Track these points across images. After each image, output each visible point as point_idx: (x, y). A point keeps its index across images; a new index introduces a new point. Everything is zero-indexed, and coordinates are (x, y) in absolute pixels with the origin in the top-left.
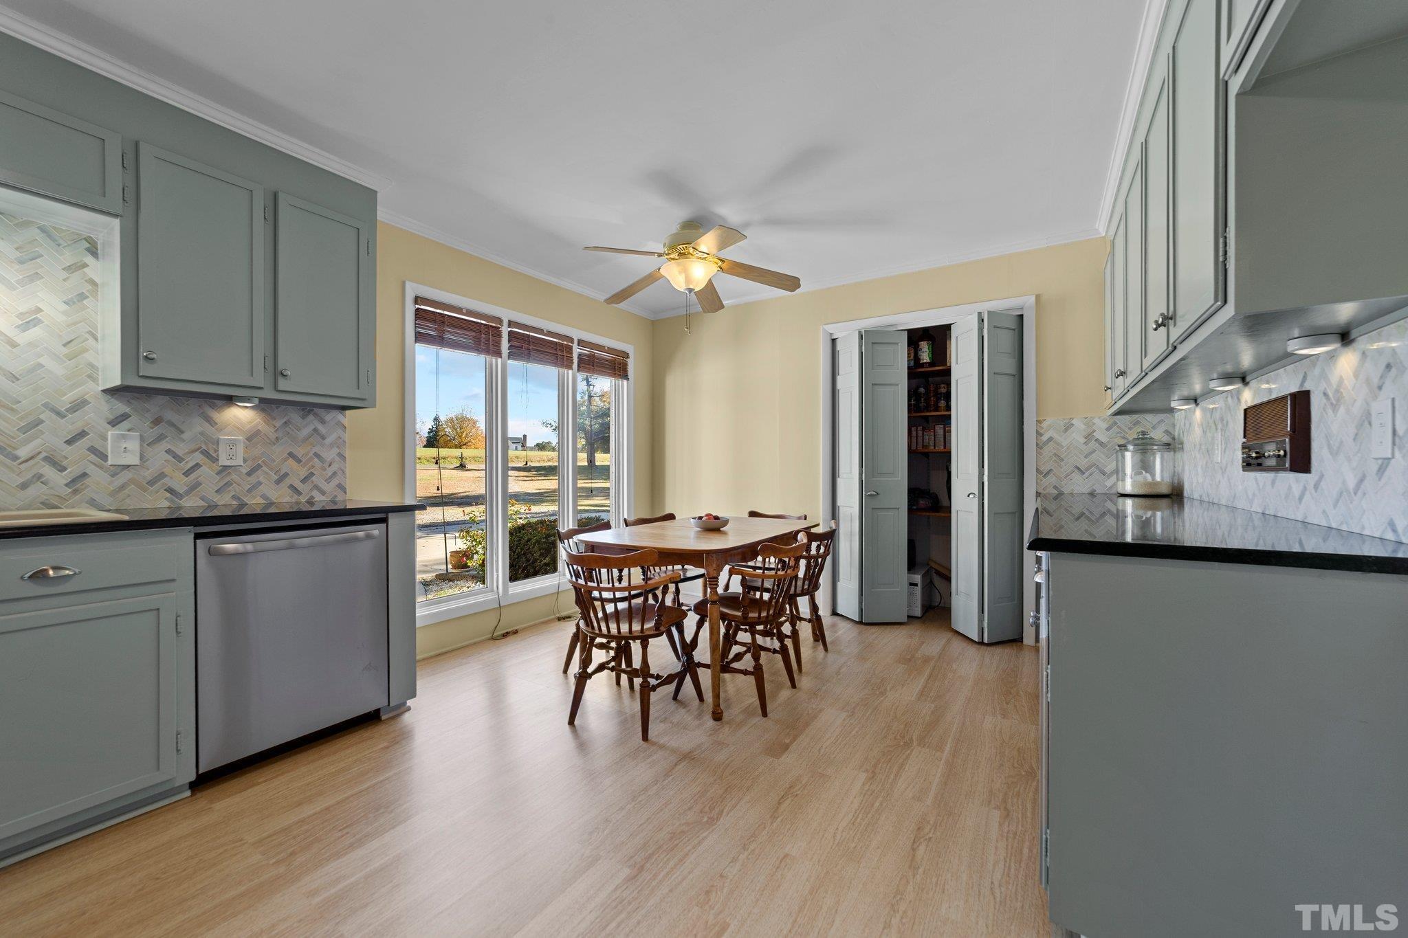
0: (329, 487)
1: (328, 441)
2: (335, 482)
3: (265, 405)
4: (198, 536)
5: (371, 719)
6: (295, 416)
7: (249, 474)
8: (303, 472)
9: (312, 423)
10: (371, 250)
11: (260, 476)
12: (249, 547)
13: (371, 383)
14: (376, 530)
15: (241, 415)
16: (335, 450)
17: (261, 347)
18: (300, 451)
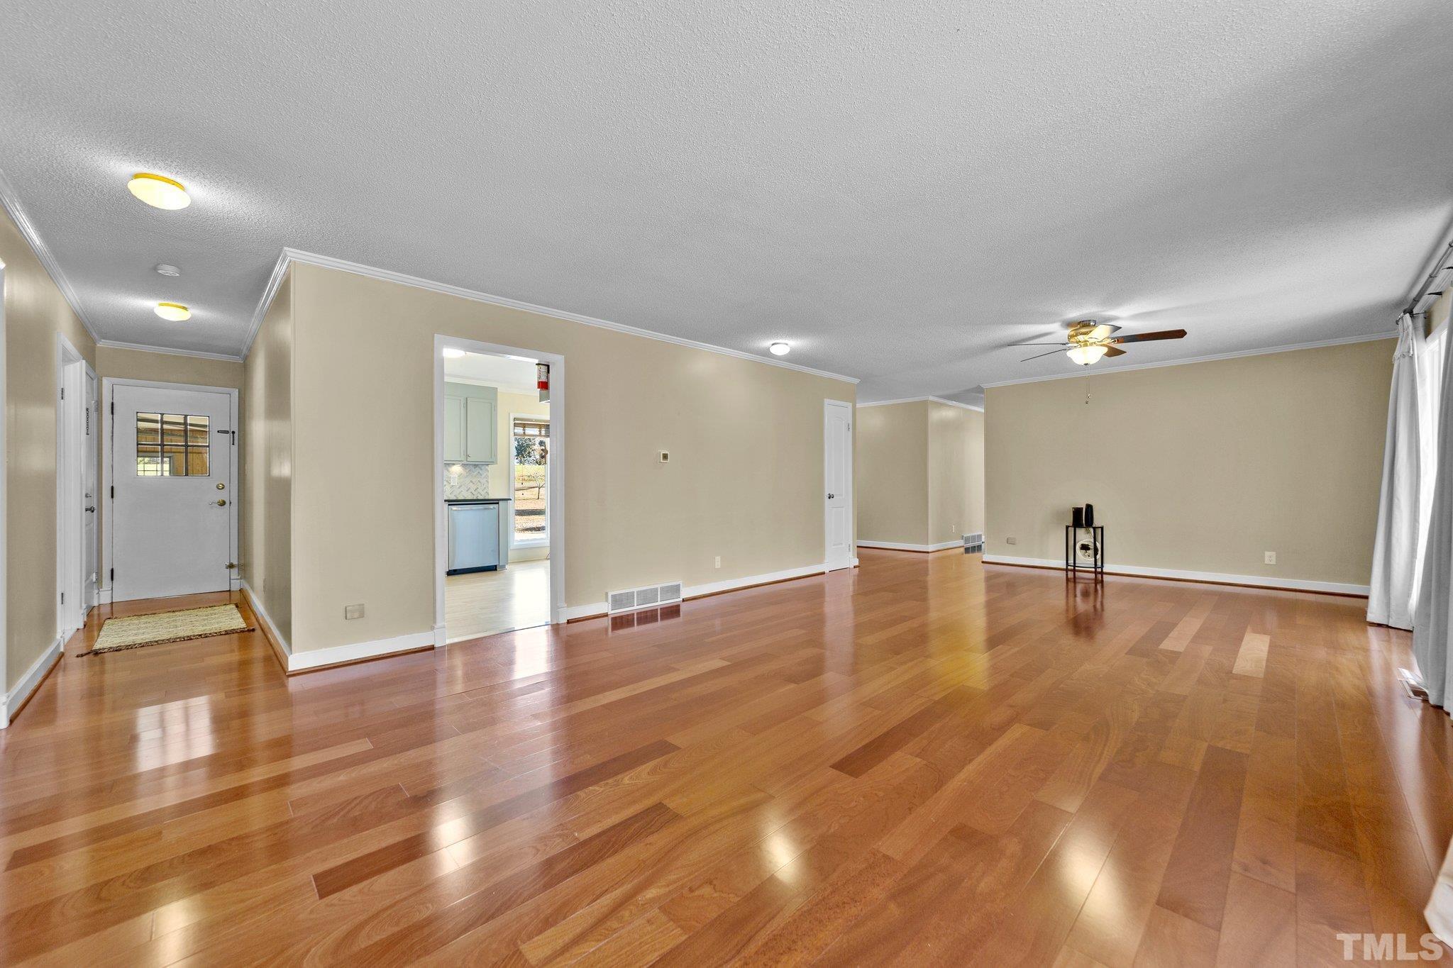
0: (482, 493)
1: (483, 476)
2: (485, 491)
3: (464, 465)
4: (449, 505)
5: (493, 569)
6: (472, 468)
7: (459, 488)
8: (475, 487)
9: (478, 470)
10: (496, 410)
11: (461, 489)
12: (460, 509)
13: (496, 456)
14: (496, 506)
15: (457, 469)
16: (485, 480)
17: (463, 448)
18: (474, 481)
